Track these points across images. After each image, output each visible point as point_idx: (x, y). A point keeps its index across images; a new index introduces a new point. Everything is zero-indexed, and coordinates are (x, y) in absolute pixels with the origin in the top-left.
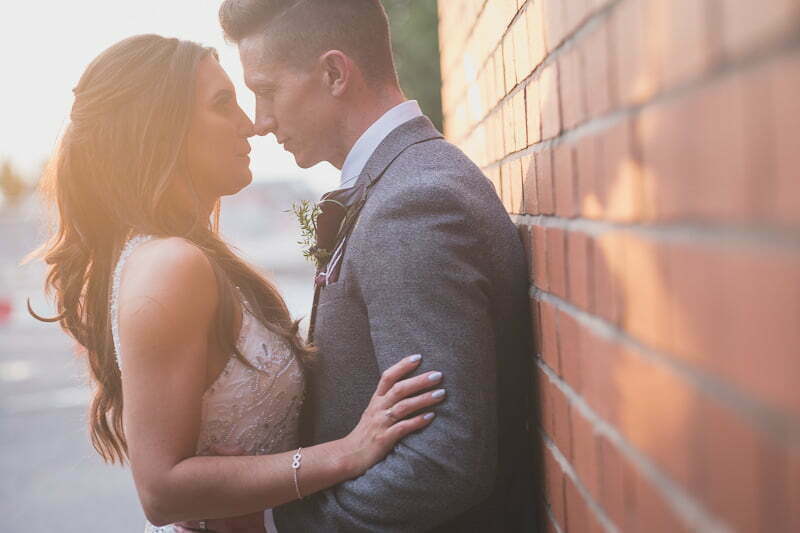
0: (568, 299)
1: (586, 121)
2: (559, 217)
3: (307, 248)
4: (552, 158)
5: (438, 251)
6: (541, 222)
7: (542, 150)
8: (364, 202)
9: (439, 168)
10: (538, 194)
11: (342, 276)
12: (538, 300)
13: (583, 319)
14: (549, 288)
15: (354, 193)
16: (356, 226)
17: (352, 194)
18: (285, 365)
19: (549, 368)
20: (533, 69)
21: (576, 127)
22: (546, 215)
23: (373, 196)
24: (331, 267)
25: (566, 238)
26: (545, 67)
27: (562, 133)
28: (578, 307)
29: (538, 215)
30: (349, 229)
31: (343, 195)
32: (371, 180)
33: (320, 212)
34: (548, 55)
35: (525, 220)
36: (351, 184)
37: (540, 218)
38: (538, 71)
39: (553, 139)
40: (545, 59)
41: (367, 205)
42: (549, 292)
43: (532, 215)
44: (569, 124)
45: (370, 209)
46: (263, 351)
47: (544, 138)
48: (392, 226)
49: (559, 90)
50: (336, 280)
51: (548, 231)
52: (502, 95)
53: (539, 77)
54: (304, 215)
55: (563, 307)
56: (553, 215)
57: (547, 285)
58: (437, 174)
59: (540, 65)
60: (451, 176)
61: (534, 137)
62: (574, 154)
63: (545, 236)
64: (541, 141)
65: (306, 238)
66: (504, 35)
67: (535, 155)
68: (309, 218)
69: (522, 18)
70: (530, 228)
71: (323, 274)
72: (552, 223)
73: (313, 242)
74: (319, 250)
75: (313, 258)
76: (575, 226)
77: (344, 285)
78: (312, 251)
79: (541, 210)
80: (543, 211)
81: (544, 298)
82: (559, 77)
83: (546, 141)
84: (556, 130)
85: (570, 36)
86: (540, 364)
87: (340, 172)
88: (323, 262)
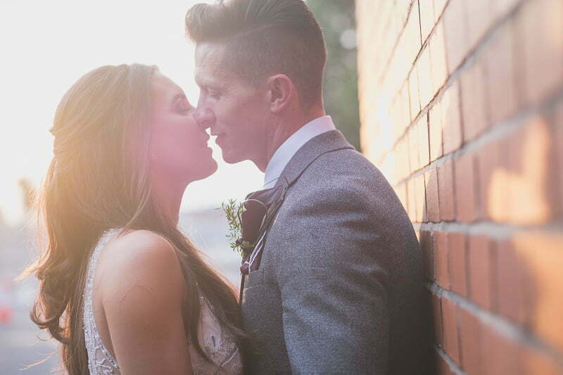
0: (469, 297)
1: (488, 129)
2: (460, 223)
3: (234, 241)
4: (454, 169)
5: (343, 244)
6: (443, 228)
7: (444, 163)
8: (282, 201)
9: (347, 173)
10: (439, 203)
11: (262, 264)
12: (439, 297)
13: (485, 318)
14: (450, 287)
15: (274, 192)
16: (275, 222)
17: (272, 194)
18: (230, 356)
19: (451, 358)
20: (435, 93)
21: (478, 137)
22: (447, 222)
23: (290, 196)
24: (253, 257)
25: (467, 242)
26: (447, 88)
27: (463, 145)
28: (480, 306)
29: (439, 223)
30: (269, 225)
31: (264, 194)
32: (288, 182)
33: (245, 209)
34: (449, 77)
35: (428, 227)
36: (272, 185)
37: (442, 224)
38: (440, 94)
39: (454, 152)
40: (447, 81)
41: (285, 203)
42: (450, 290)
43: (434, 223)
44: (470, 135)
45: (287, 206)
46: (212, 342)
47: (445, 152)
48: (305, 221)
49: (461, 106)
50: (257, 269)
51: (450, 236)
52: (408, 123)
53: (441, 99)
54: (232, 211)
55: (464, 305)
56: (454, 221)
57: (448, 284)
58: (346, 178)
59: (442, 87)
60: (357, 181)
61: (436, 153)
62: (476, 162)
63: (446, 240)
64: (443, 156)
65: (233, 232)
66: (410, 72)
67: (438, 169)
68: (235, 214)
69: (425, 51)
70: (432, 234)
71: (246, 262)
72: (452, 228)
73: (239, 235)
74: (244, 243)
75: (239, 248)
76: (476, 230)
77: (263, 273)
78: (238, 243)
79: (442, 218)
80: (444, 218)
81: (446, 295)
82: (460, 94)
83: (447, 155)
84: (457, 143)
85: (472, 53)
86: (441, 353)
87: (264, 174)
88: (247, 253)
